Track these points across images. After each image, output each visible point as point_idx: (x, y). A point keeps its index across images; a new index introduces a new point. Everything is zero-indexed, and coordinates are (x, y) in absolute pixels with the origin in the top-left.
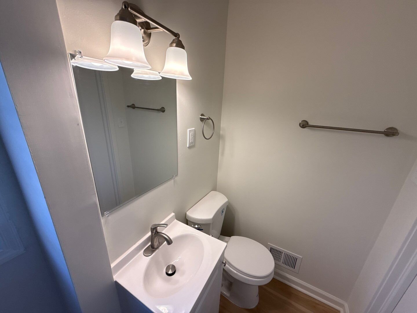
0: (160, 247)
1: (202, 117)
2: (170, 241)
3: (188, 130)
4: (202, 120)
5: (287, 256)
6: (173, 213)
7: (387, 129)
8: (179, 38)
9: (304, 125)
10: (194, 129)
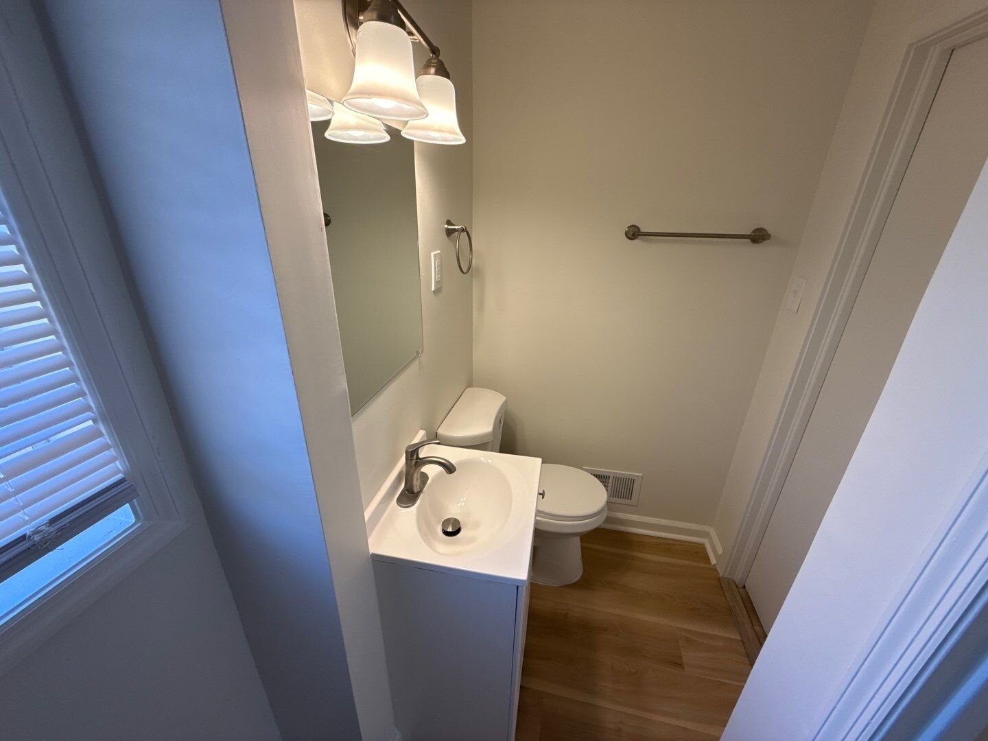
0: (425, 489)
1: (449, 227)
2: (451, 467)
3: (432, 254)
4: (449, 233)
5: (618, 479)
6: (421, 431)
7: (754, 231)
8: (438, 56)
9: (634, 233)
10: (439, 252)
